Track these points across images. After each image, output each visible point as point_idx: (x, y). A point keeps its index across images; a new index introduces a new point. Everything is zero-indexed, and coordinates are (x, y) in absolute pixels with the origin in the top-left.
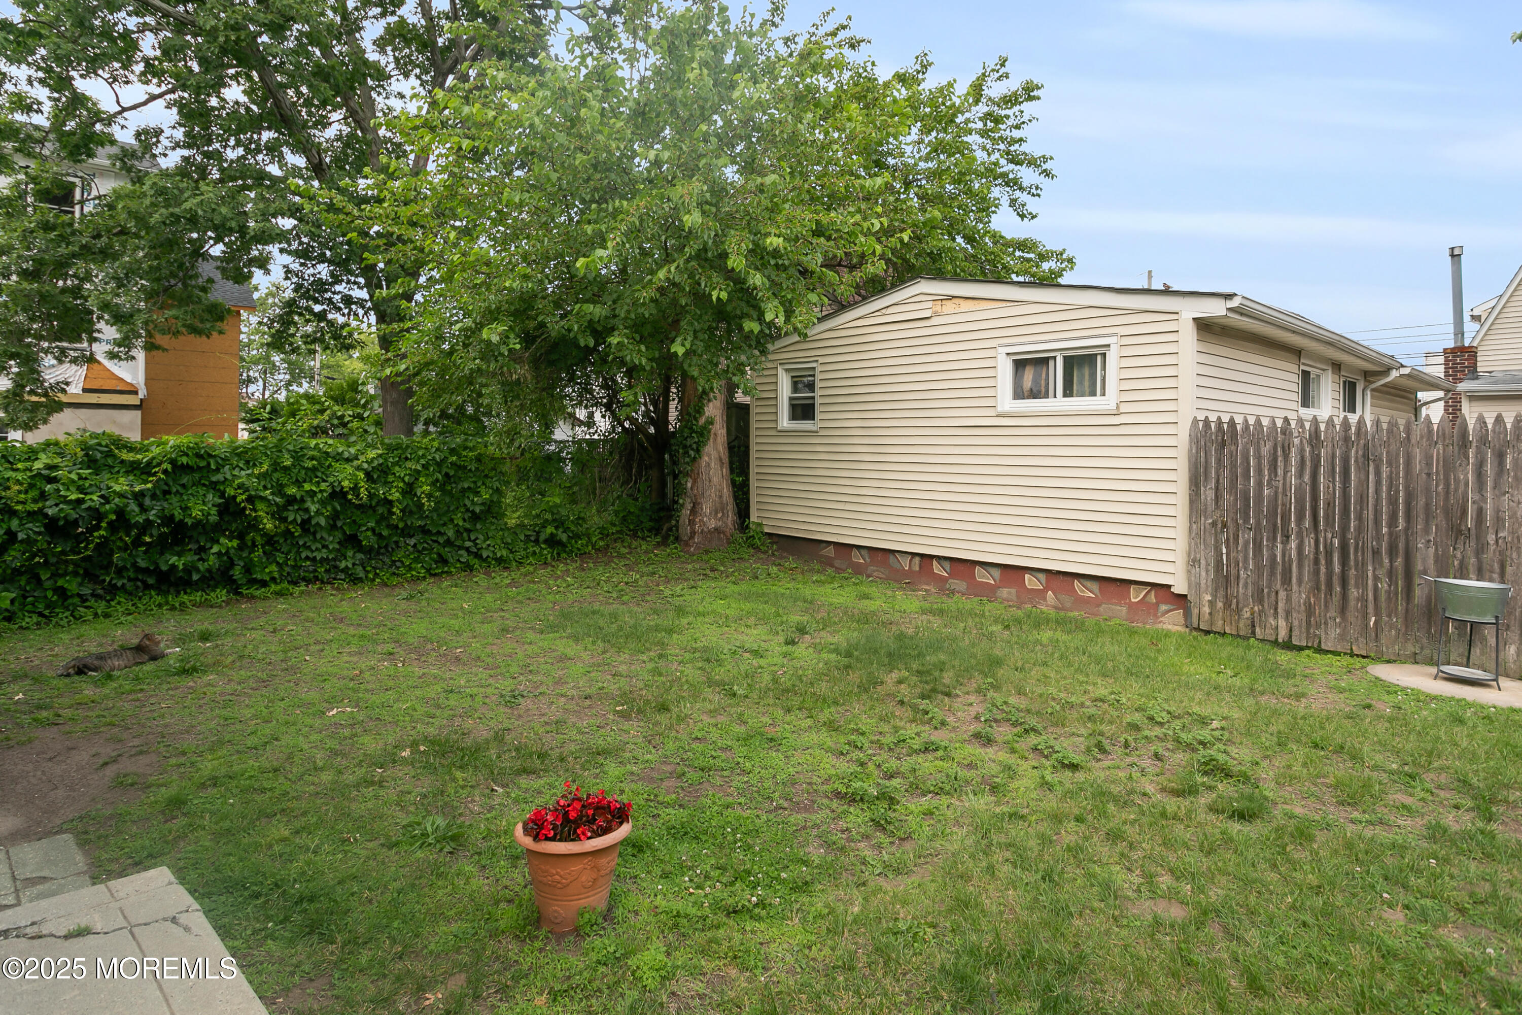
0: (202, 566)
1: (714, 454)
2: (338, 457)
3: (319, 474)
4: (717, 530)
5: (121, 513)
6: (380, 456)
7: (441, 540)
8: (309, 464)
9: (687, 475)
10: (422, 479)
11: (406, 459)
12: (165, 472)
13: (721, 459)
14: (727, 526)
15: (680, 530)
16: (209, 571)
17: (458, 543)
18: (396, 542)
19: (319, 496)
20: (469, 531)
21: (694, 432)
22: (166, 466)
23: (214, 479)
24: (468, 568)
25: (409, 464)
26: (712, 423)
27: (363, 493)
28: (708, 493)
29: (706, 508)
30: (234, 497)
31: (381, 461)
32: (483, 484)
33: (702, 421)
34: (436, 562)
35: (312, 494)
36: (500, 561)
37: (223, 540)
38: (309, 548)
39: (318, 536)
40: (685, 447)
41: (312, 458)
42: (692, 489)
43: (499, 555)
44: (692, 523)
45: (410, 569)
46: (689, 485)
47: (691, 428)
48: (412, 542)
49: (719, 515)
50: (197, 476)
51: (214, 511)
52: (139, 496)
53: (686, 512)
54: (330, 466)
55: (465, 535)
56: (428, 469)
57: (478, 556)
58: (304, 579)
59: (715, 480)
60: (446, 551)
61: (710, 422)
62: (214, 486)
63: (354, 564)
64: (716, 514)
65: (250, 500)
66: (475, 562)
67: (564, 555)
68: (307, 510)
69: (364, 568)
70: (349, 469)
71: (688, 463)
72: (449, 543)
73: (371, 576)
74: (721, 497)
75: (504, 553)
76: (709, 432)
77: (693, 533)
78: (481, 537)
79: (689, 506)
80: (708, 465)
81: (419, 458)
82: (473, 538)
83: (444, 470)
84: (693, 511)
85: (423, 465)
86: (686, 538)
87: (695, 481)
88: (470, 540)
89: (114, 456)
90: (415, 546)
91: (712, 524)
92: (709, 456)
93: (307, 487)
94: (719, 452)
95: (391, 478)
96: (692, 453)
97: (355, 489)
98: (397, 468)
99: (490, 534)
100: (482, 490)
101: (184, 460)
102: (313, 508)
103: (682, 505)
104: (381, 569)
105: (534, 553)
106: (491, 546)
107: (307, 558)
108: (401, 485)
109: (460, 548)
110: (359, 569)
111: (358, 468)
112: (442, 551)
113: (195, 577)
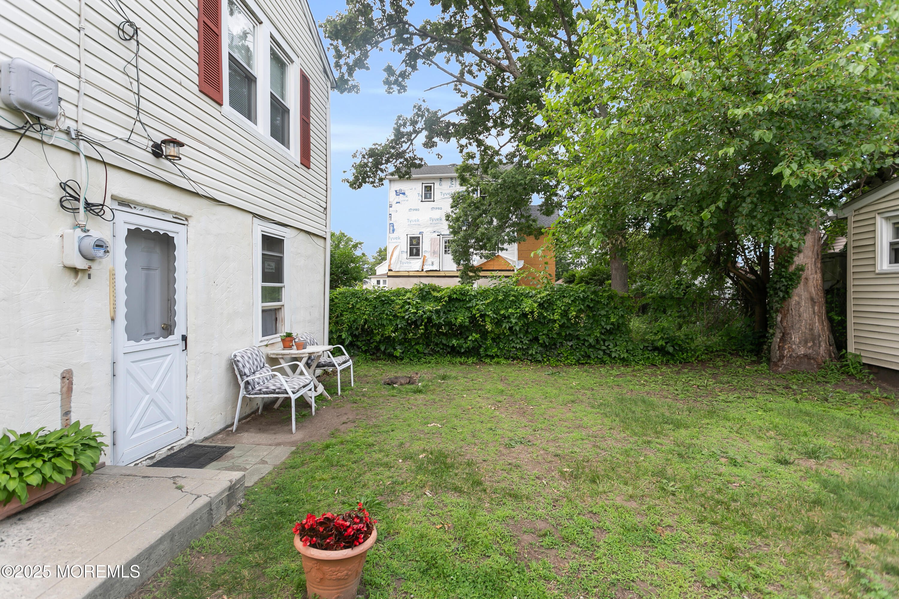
0: (465, 346)
1: (805, 295)
2: (527, 296)
3: (517, 304)
4: (805, 356)
5: (430, 319)
6: (549, 295)
7: (586, 344)
8: (511, 298)
9: (777, 311)
10: (572, 308)
11: (564, 297)
12: (445, 301)
13: (812, 299)
14: (818, 354)
15: (772, 354)
16: (468, 348)
17: (598, 346)
18: (561, 343)
19: (516, 315)
20: (604, 341)
21: (783, 277)
22: (446, 299)
23: (468, 305)
24: (603, 362)
25: (565, 300)
26: (802, 270)
27: (536, 314)
28: (798, 326)
29: (795, 338)
30: (475, 315)
31: (549, 297)
32: (613, 312)
33: (792, 268)
34: (583, 356)
35: (513, 314)
36: (623, 359)
37: (474, 335)
38: (514, 342)
39: (519, 336)
40: (775, 289)
41: (514, 296)
42: (781, 321)
43: (622, 356)
44: (781, 349)
45: (567, 359)
46: (779, 319)
47: (780, 275)
48: (570, 344)
49: (810, 344)
50: (462, 303)
51: (467, 320)
52: (437, 312)
53: (777, 339)
54: (522, 300)
55: (602, 342)
56: (575, 302)
57: (610, 356)
58: (512, 357)
59: (805, 316)
60: (590, 351)
61: (801, 269)
62: (469, 309)
63: (536, 353)
64: (806, 342)
65: (482, 316)
66: (606, 358)
67: (672, 362)
68: (511, 322)
69: (542, 355)
70: (530, 301)
71: (777, 302)
72: (590, 346)
73: (545, 360)
74: (811, 330)
75: (626, 355)
76: (799, 277)
77: (782, 357)
78: (611, 344)
79: (779, 335)
80: (798, 303)
81: (571, 296)
82: (606, 344)
83: (587, 303)
84: (783, 339)
85: (572, 301)
86: (775, 360)
87: (784, 316)
88: (604, 345)
89: (431, 294)
90: (572, 346)
91: (802, 351)
92: (800, 296)
93: (510, 310)
94: (810, 293)
95: (555, 307)
96: (781, 294)
97: (532, 313)
98: (558, 302)
99: (618, 344)
100: (612, 316)
101: (455, 296)
102: (514, 321)
103: (773, 334)
104: (552, 357)
105: (648, 358)
106: (619, 351)
107: (513, 347)
108: (560, 311)
109: (599, 349)
110: (539, 355)
111: (535, 302)
112: (586, 350)
113: (463, 351)
